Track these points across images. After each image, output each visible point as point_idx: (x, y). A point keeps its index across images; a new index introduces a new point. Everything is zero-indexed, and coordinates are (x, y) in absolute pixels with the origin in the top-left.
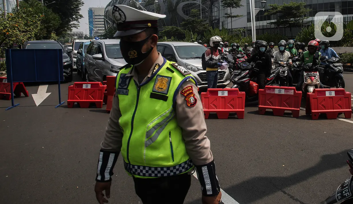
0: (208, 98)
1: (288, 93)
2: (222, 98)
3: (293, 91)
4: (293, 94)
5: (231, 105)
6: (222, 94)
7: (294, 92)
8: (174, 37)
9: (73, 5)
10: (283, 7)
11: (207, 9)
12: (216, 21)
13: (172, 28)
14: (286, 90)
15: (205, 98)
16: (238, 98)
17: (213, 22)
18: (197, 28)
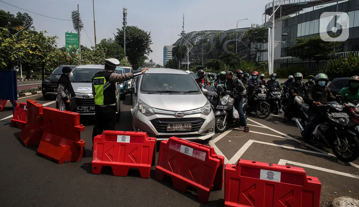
0: (103, 144)
1: (198, 157)
2: (121, 145)
3: (204, 154)
4: (204, 159)
5: (133, 157)
6: (122, 140)
7: (207, 157)
8: (213, 68)
9: (144, 43)
10: (310, 40)
11: (246, 46)
12: (253, 56)
13: (213, 61)
14: (195, 151)
15: (98, 143)
16: (144, 147)
17: (252, 57)
18: (232, 61)
